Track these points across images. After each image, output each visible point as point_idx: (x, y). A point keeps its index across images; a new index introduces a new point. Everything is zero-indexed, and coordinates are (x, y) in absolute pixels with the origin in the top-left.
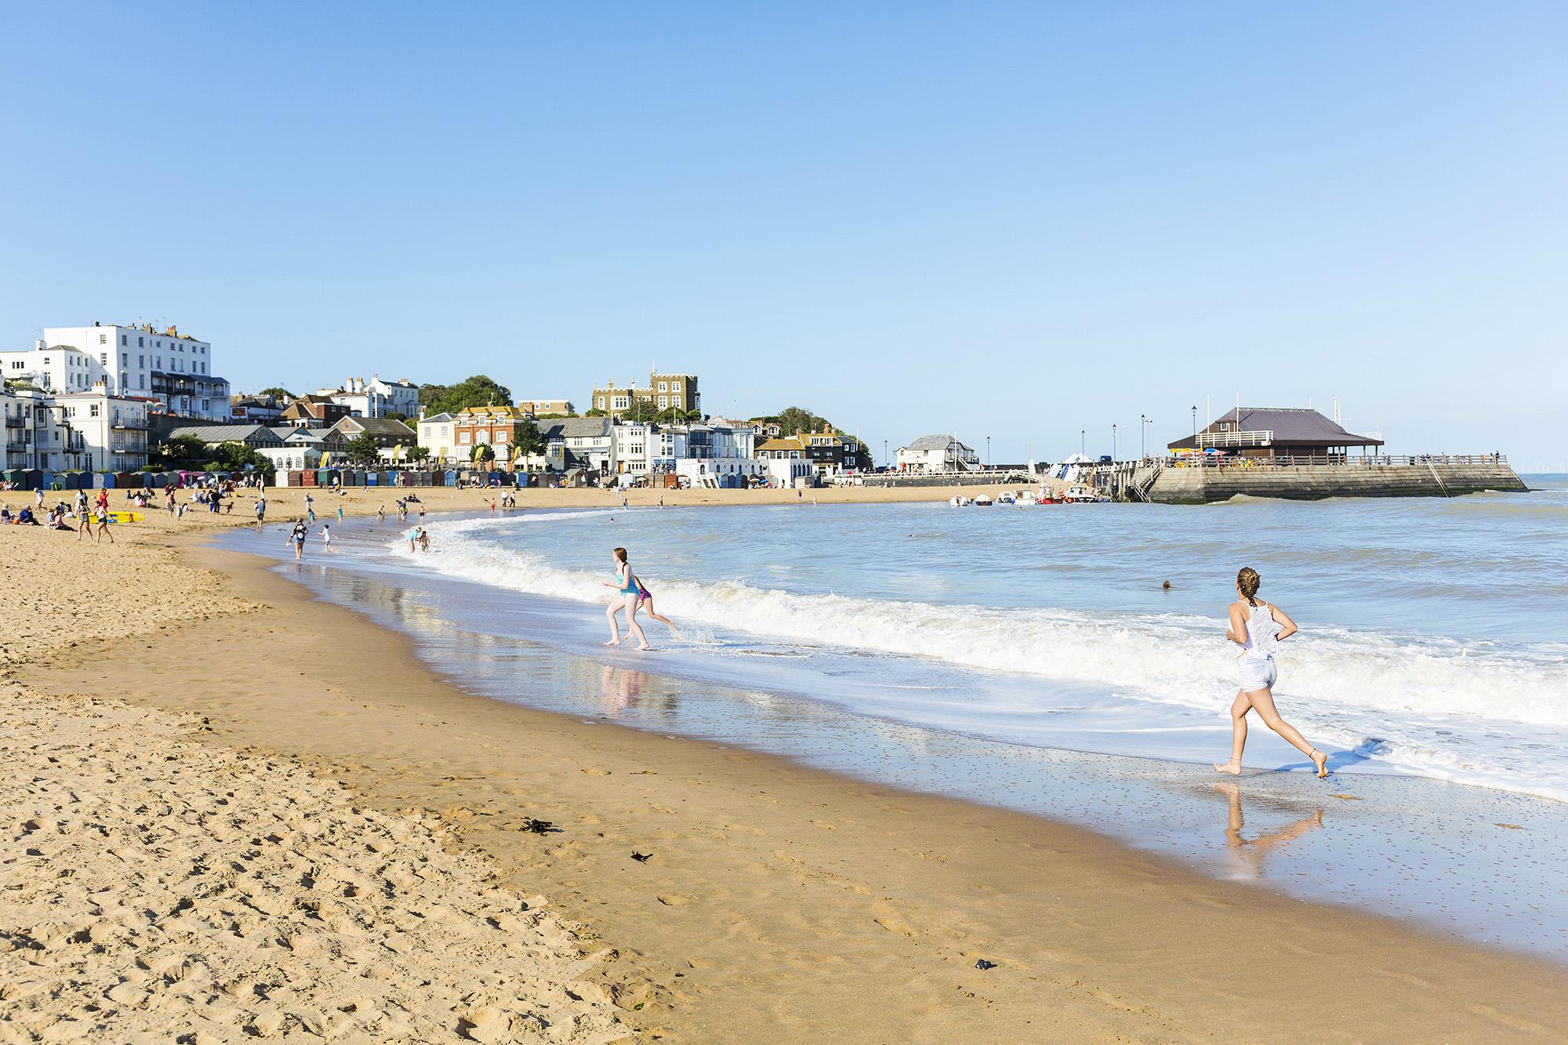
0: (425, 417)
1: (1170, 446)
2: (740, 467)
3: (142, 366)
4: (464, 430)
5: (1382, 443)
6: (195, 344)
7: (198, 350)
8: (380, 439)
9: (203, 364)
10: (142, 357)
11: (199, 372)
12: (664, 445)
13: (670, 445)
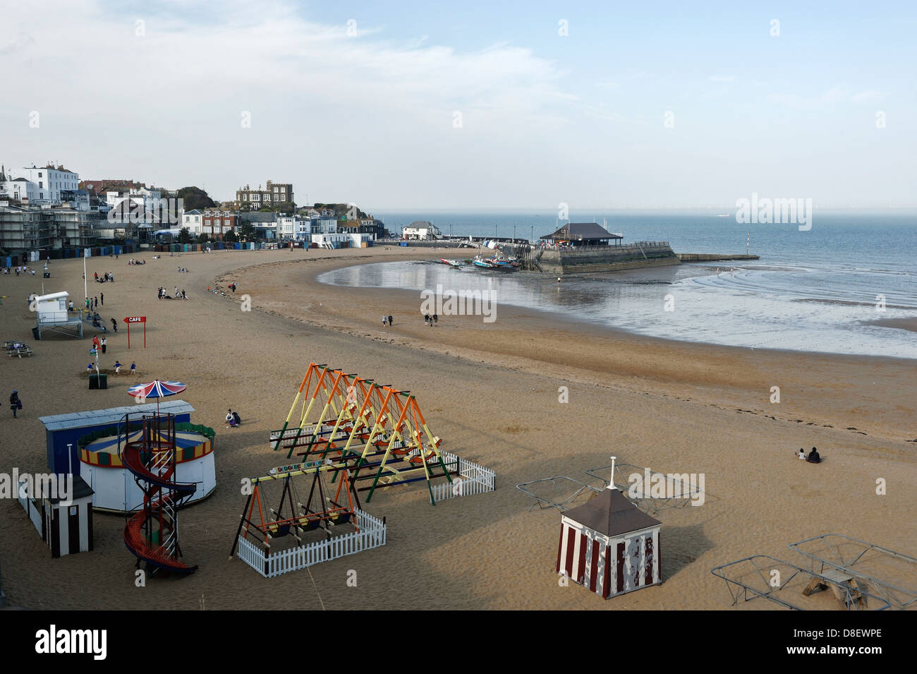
3: (57, 188)
4: (207, 219)
10: (57, 184)
11: (74, 188)
12: (302, 226)
13: (304, 226)
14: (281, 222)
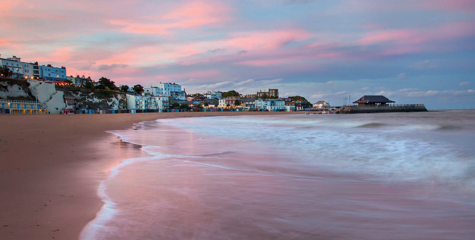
0: (221, 98)
1: (353, 103)
2: (279, 107)
3: (169, 90)
4: (227, 101)
5: (395, 102)
6: (179, 86)
7: (179, 87)
8: (212, 103)
9: (180, 89)
10: (169, 89)
11: (179, 91)
12: (266, 103)
13: (267, 103)
14: (257, 102)
